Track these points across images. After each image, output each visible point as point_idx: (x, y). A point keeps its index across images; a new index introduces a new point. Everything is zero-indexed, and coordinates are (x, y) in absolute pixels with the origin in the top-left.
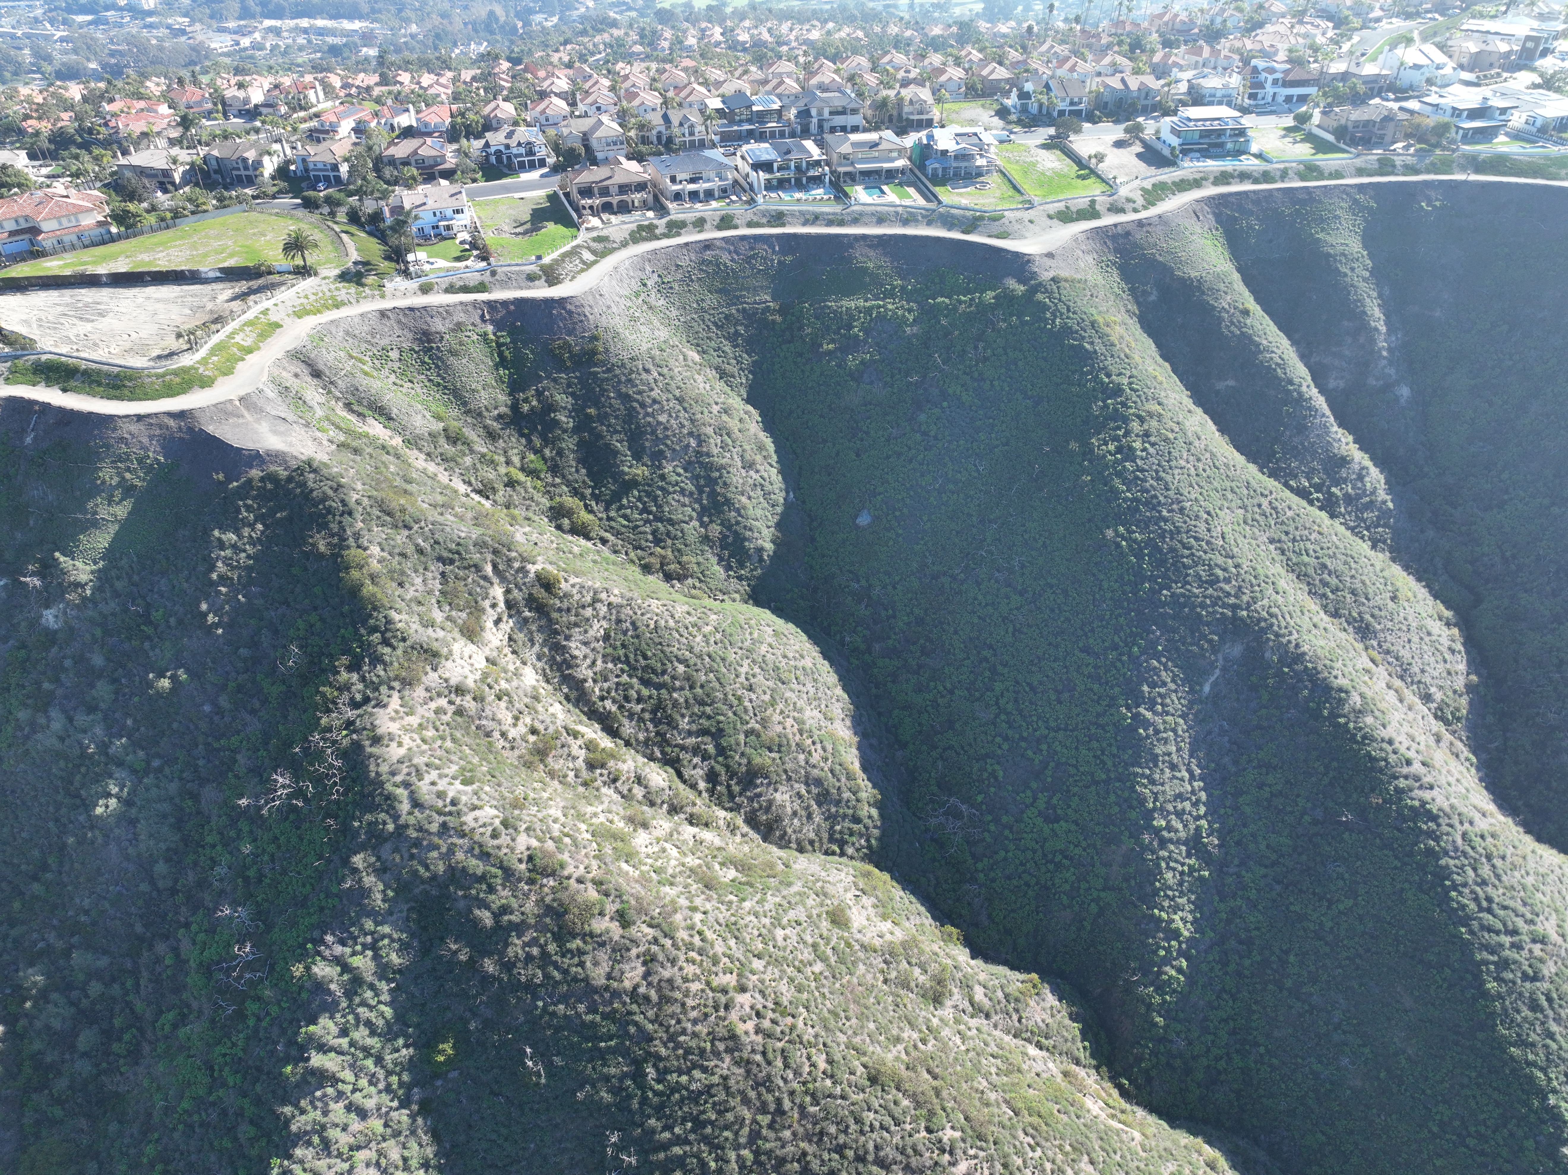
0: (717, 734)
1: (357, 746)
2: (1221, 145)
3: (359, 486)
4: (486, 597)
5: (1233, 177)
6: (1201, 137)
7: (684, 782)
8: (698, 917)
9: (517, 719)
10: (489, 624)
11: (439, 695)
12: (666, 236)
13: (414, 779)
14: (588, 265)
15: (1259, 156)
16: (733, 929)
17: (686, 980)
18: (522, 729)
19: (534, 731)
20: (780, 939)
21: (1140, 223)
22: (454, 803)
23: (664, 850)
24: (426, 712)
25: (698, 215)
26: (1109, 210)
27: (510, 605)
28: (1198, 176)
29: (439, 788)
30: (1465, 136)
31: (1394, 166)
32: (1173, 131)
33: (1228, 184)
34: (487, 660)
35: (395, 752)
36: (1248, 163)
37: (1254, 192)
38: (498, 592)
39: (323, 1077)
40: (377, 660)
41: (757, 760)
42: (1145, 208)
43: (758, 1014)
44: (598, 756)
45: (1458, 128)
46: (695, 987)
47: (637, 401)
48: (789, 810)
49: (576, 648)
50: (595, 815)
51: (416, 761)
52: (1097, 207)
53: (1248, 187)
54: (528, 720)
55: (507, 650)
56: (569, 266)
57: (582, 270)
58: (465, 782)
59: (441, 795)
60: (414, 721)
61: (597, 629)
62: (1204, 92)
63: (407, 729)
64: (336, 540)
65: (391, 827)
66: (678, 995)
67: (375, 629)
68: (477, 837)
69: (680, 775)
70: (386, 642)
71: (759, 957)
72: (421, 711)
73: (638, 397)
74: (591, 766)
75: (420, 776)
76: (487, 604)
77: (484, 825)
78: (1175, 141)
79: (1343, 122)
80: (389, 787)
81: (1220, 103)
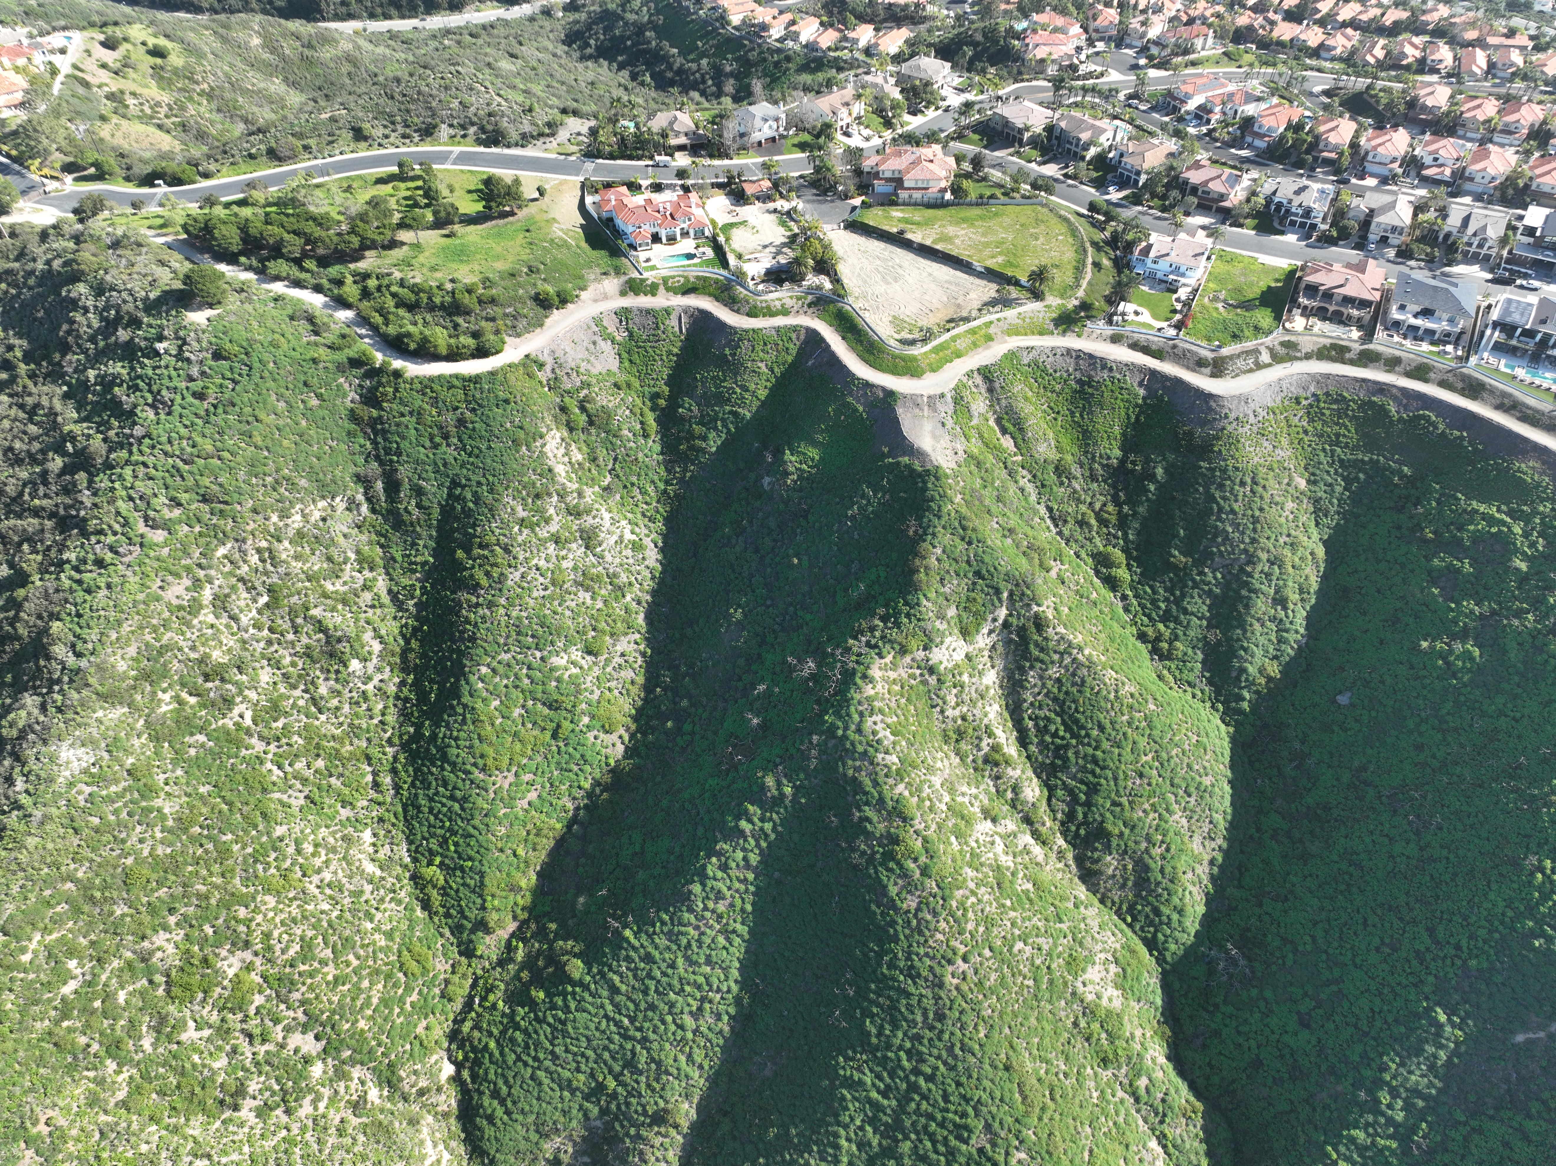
0: (1093, 789)
1: (854, 672)
3: (958, 499)
4: (991, 612)
7: (1049, 805)
8: (973, 899)
9: (958, 705)
10: (985, 631)
11: (919, 667)
12: (1352, 363)
13: (866, 713)
14: (1259, 366)
16: (989, 923)
17: (936, 930)
18: (957, 712)
19: (964, 719)
20: (1015, 950)
22: (878, 742)
23: (993, 843)
24: (903, 673)
27: (1006, 625)
29: (877, 728)
34: (967, 656)
35: (869, 691)
38: (1002, 613)
39: (742, 834)
40: (898, 625)
41: (1109, 827)
43: (964, 979)
44: (997, 757)
46: (939, 936)
47: (1218, 504)
48: (1110, 872)
49: (1032, 677)
50: (963, 794)
51: (876, 703)
54: (965, 709)
55: (986, 653)
56: (1240, 363)
57: (1251, 371)
58: (893, 734)
59: (874, 733)
60: (892, 675)
61: (1054, 672)
63: (885, 680)
64: (920, 531)
65: (840, 732)
66: (927, 933)
67: (906, 603)
68: (878, 769)
69: (1049, 800)
70: (908, 616)
71: (991, 949)
72: (901, 671)
73: (1222, 502)
74: (986, 761)
75: (871, 715)
76: (990, 617)
77: (885, 766)
80: (852, 709)
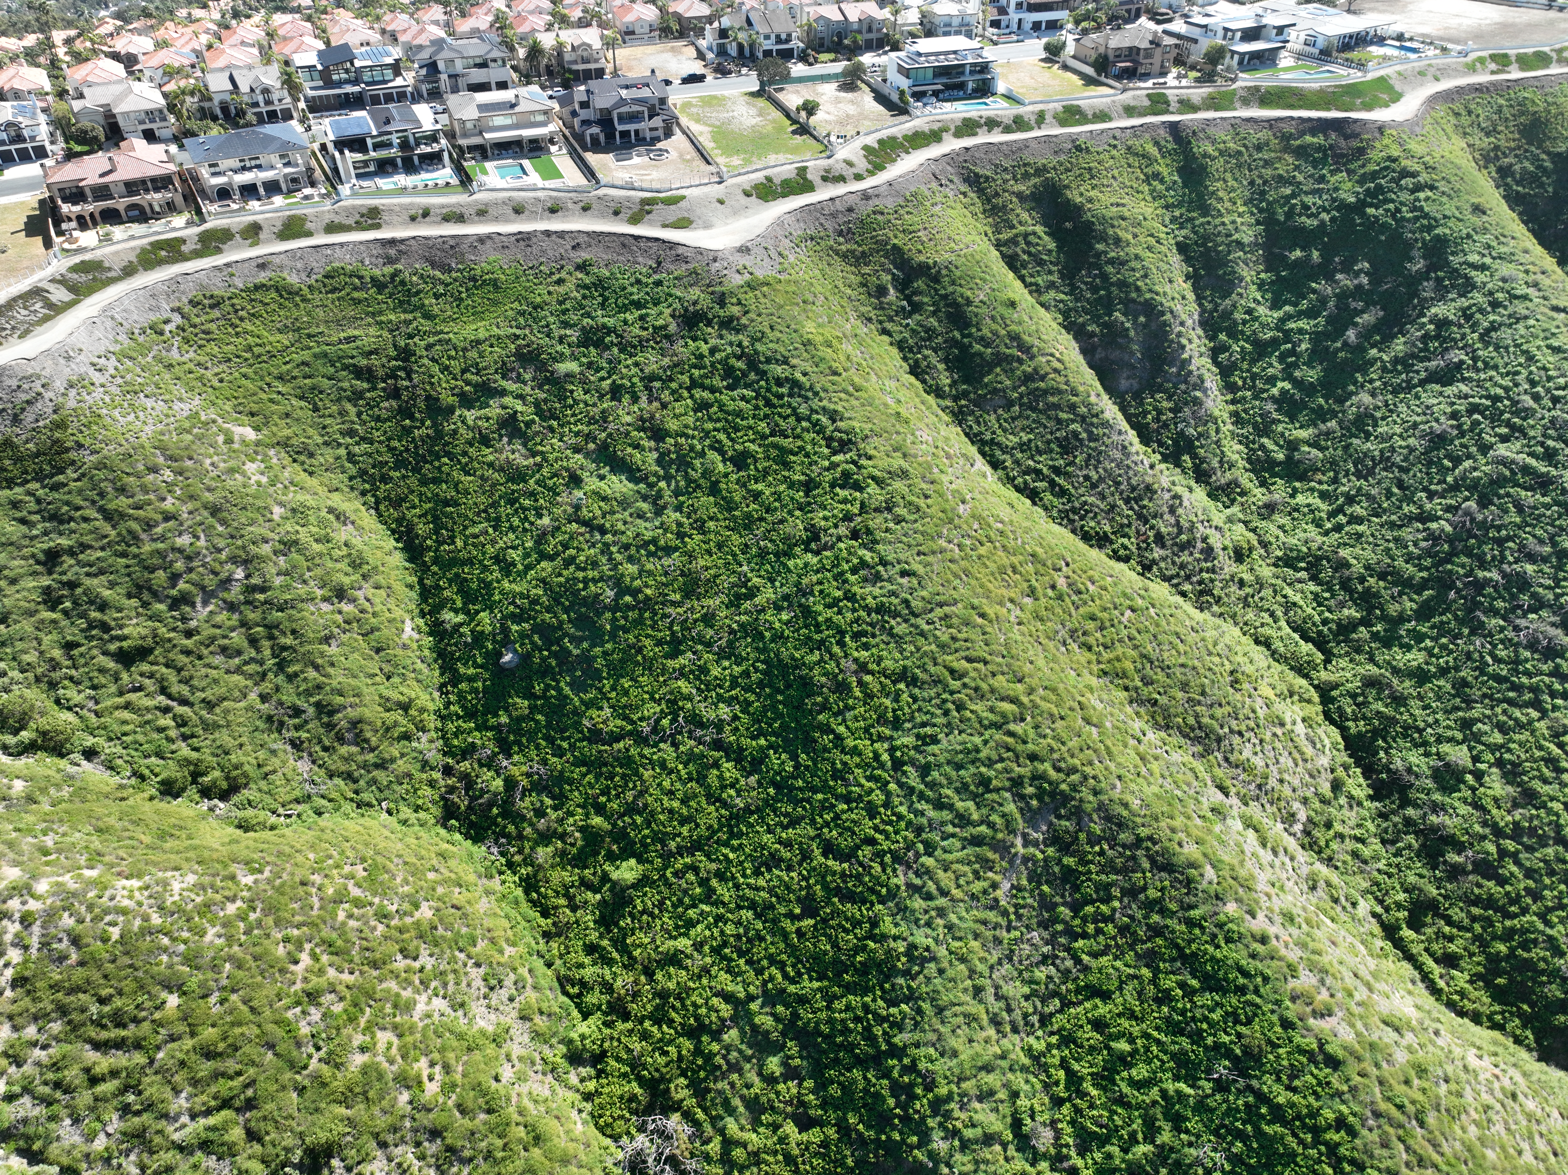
2: (962, 86)
5: (980, 126)
6: (935, 76)
12: (197, 254)
14: (58, 310)
15: (1008, 97)
21: (866, 196)
25: (251, 218)
26: (825, 179)
28: (936, 127)
30: (1241, 63)
31: (1167, 103)
32: (901, 70)
33: (975, 134)
36: (995, 107)
37: (1006, 143)
42: (871, 173)
45: (1233, 53)
47: (137, 519)
52: (809, 176)
53: (997, 137)
56: (22, 315)
57: (46, 319)
62: (937, 21)
73: (138, 513)
78: (904, 83)
79: (1102, 50)
81: (958, 33)
